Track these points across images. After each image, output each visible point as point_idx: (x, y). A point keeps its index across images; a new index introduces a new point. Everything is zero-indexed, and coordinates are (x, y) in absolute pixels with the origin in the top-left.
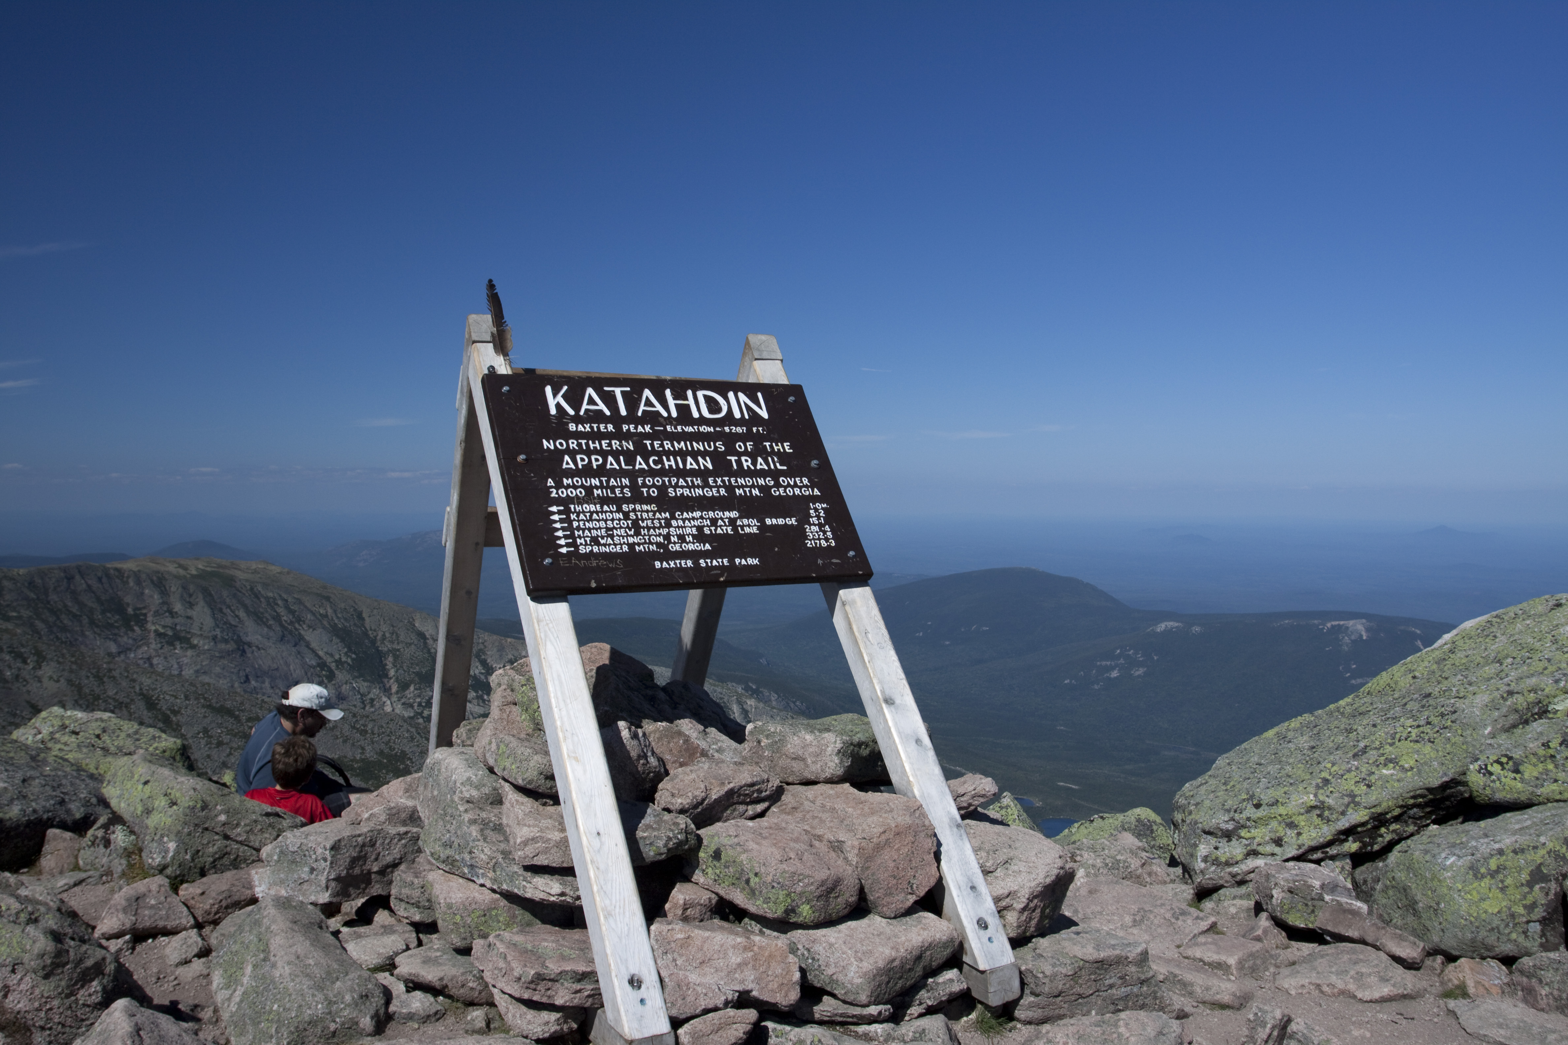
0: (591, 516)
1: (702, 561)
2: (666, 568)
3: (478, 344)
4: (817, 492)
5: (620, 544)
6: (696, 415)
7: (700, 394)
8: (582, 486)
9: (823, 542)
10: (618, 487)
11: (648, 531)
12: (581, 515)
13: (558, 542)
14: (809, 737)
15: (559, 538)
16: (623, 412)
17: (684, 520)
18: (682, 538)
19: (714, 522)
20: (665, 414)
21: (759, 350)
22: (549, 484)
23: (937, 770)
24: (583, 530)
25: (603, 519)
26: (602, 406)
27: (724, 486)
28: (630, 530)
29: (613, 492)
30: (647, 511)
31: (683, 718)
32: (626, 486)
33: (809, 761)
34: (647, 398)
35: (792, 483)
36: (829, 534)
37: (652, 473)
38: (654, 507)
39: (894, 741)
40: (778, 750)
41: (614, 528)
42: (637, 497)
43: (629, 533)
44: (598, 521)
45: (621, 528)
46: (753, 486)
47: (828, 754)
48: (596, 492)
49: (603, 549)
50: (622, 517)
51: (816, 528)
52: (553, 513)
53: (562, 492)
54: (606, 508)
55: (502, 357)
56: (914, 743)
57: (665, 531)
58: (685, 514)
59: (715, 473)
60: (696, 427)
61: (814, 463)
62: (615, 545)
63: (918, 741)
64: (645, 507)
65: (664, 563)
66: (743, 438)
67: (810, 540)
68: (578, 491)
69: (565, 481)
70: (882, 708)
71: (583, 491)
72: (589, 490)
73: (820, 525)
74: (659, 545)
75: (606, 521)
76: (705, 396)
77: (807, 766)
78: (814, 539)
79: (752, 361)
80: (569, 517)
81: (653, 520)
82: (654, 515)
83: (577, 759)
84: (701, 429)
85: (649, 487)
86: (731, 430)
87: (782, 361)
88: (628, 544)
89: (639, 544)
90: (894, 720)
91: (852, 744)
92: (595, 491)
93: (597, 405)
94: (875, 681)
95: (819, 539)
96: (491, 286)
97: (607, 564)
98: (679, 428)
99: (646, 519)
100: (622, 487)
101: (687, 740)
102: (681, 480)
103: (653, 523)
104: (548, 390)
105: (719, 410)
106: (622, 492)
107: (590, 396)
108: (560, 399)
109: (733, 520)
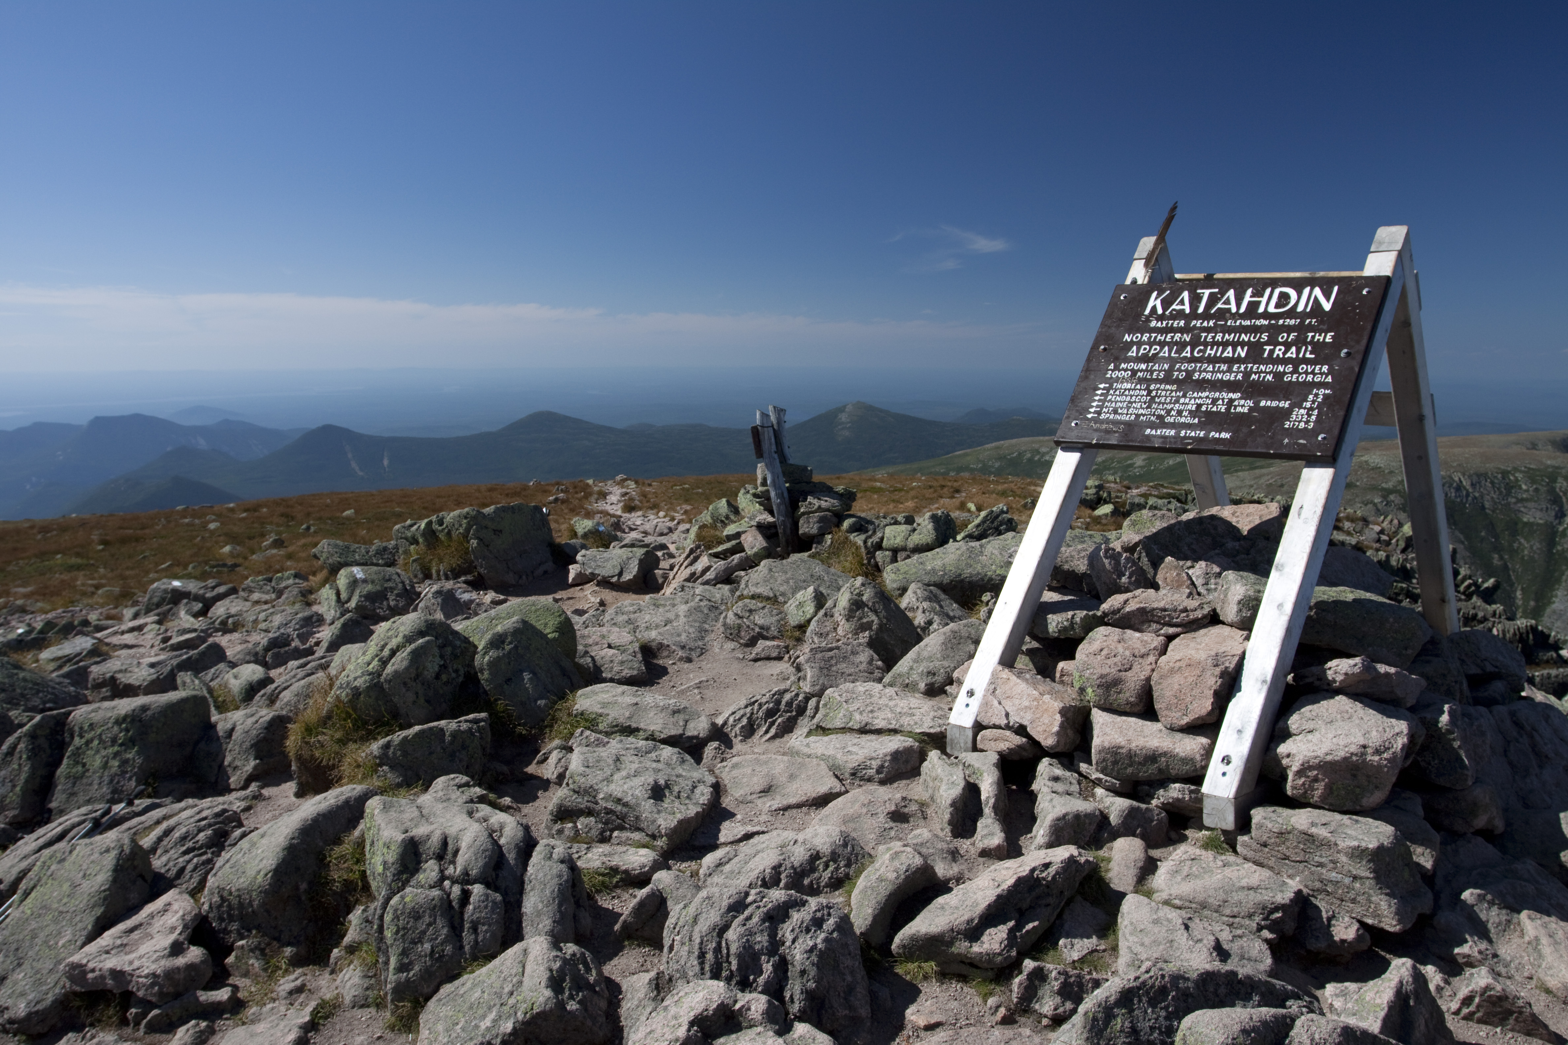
0: (1124, 392)
1: (1184, 432)
2: (1151, 435)
3: (1136, 262)
4: (1330, 379)
5: (1132, 414)
7: (1277, 291)
8: (1132, 369)
9: (1302, 425)
10: (1158, 370)
11: (1158, 405)
12: (1118, 391)
13: (1090, 410)
15: (1092, 407)
16: (1201, 310)
17: (1192, 399)
20: (1234, 311)
21: (1380, 243)
22: (1109, 368)
24: (1112, 402)
25: (1131, 395)
26: (1187, 306)
27: (1244, 372)
28: (1145, 404)
30: (1167, 390)
32: (1164, 370)
34: (1228, 296)
35: (1310, 371)
36: (1314, 417)
37: (1191, 360)
38: (1175, 387)
41: (1135, 402)
42: (1168, 380)
43: (1143, 406)
44: (1127, 396)
45: (1140, 402)
46: (1270, 372)
49: (1118, 417)
50: (1145, 394)
51: (1304, 412)
52: (1100, 389)
53: (1115, 374)
54: (1138, 386)
55: (1147, 270)
56: (1276, 606)
57: (1171, 406)
58: (1196, 393)
59: (1244, 361)
60: (1254, 321)
61: (1344, 352)
62: (1127, 414)
63: (1280, 606)
64: (1168, 387)
65: (1154, 431)
67: (1291, 422)
68: (1127, 373)
69: (1123, 366)
70: (1272, 573)
71: (1130, 373)
73: (1311, 409)
74: (1159, 417)
76: (1281, 292)
78: (1295, 421)
80: (1108, 392)
81: (1168, 397)
82: (1171, 393)
84: (1258, 322)
85: (1182, 371)
86: (1285, 322)
87: (1399, 251)
88: (1137, 415)
89: (1145, 415)
90: (1272, 584)
92: (1139, 373)
93: (1184, 305)
95: (1300, 422)
96: (1174, 209)
97: (1112, 428)
98: (1239, 322)
99: (1163, 396)
100: (1161, 371)
102: (1211, 366)
103: (1166, 399)
105: (1286, 304)
106: (1158, 375)
107: (1183, 298)
108: (1158, 301)
109: (1231, 401)
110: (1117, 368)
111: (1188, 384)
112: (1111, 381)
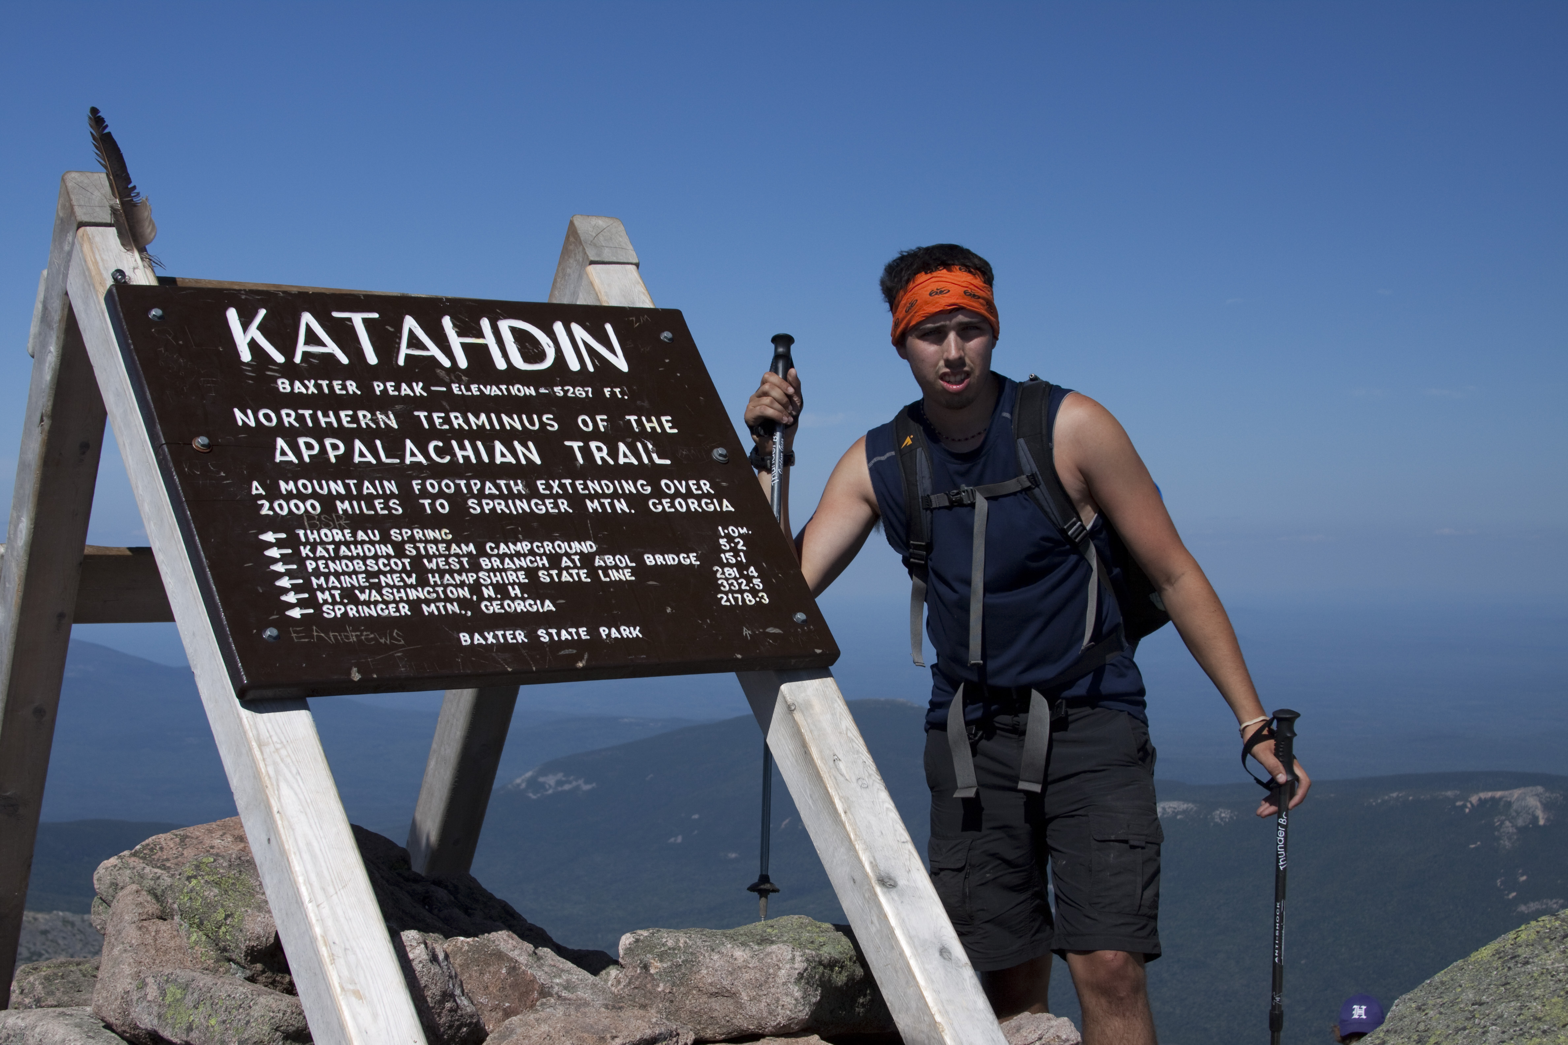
0: (337, 550)
1: (541, 632)
2: (480, 645)
3: (90, 230)
4: (727, 506)
5: (394, 601)
6: (501, 365)
7: (504, 325)
8: (315, 495)
9: (748, 597)
10: (378, 496)
11: (442, 577)
12: (319, 548)
13: (284, 598)
14: (740, 954)
15: (285, 591)
16: (372, 359)
17: (502, 557)
18: (501, 590)
19: (555, 560)
20: (447, 363)
21: (595, 245)
22: (254, 492)
23: (980, 1002)
24: (327, 576)
25: (358, 557)
26: (332, 347)
27: (565, 495)
28: (409, 576)
29: (371, 506)
30: (435, 542)
31: (496, 931)
32: (393, 495)
33: (745, 997)
34: (411, 332)
35: (683, 491)
36: (756, 581)
37: (436, 471)
38: (445, 534)
39: (902, 953)
40: (683, 981)
41: (380, 572)
43: (409, 581)
44: (351, 559)
45: (392, 571)
46: (615, 495)
47: (780, 981)
48: (342, 506)
49: (365, 611)
50: (392, 552)
51: (733, 572)
52: (269, 545)
53: (281, 506)
54: (361, 535)
55: (137, 255)
56: (937, 955)
57: (471, 578)
58: (502, 546)
59: (547, 471)
60: (503, 387)
61: (718, 453)
62: (385, 602)
63: (944, 952)
64: (431, 534)
65: (477, 636)
66: (591, 407)
67: (726, 593)
68: (308, 503)
69: (284, 487)
70: (875, 894)
71: (317, 505)
72: (328, 501)
73: (739, 566)
74: (463, 603)
75: (364, 559)
76: (513, 330)
77: (741, 1006)
78: (731, 591)
79: (582, 267)
80: (297, 552)
81: (447, 557)
82: (448, 548)
83: (358, 995)
84: (514, 390)
85: (434, 497)
86: (566, 392)
87: (637, 265)
88: (408, 602)
89: (428, 602)
90: (898, 914)
91: (820, 963)
92: (338, 503)
93: (324, 345)
94: (859, 847)
95: (742, 592)
96: (97, 120)
97: (374, 639)
98: (474, 388)
99: (435, 556)
100: (387, 497)
101: (514, 968)
102: (488, 484)
103: (448, 563)
104: (232, 315)
105: (541, 356)
106: (386, 507)
107: (309, 328)
108: (254, 332)
109: (586, 558)
110: (273, 494)
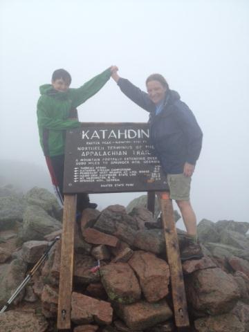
0: (86, 171)
1: (115, 185)
5: (92, 179)
8: (86, 161)
9: (156, 179)
11: (102, 175)
12: (83, 170)
15: (75, 177)
16: (104, 138)
17: (113, 171)
19: (123, 172)
20: (116, 138)
22: (76, 161)
24: (83, 175)
27: (129, 160)
29: (94, 163)
34: (112, 133)
35: (151, 159)
36: (159, 176)
37: (107, 157)
38: (105, 167)
42: (102, 165)
43: (96, 176)
45: (94, 174)
46: (138, 160)
50: (95, 171)
52: (75, 170)
53: (80, 163)
54: (91, 168)
57: (107, 175)
59: (127, 156)
60: (125, 142)
65: (104, 185)
66: (139, 144)
68: (84, 163)
69: (81, 160)
73: (157, 173)
74: (104, 179)
75: (90, 172)
76: (130, 131)
80: (79, 171)
82: (105, 170)
85: (106, 161)
86: (136, 142)
88: (95, 179)
89: (98, 179)
92: (89, 163)
93: (97, 136)
98: (120, 142)
99: (102, 171)
100: (97, 161)
102: (116, 159)
103: (104, 173)
104: (83, 132)
105: (134, 136)
107: (95, 133)
108: (86, 134)
109: (128, 171)
110: (79, 161)
111: (110, 166)
112: (78, 166)
